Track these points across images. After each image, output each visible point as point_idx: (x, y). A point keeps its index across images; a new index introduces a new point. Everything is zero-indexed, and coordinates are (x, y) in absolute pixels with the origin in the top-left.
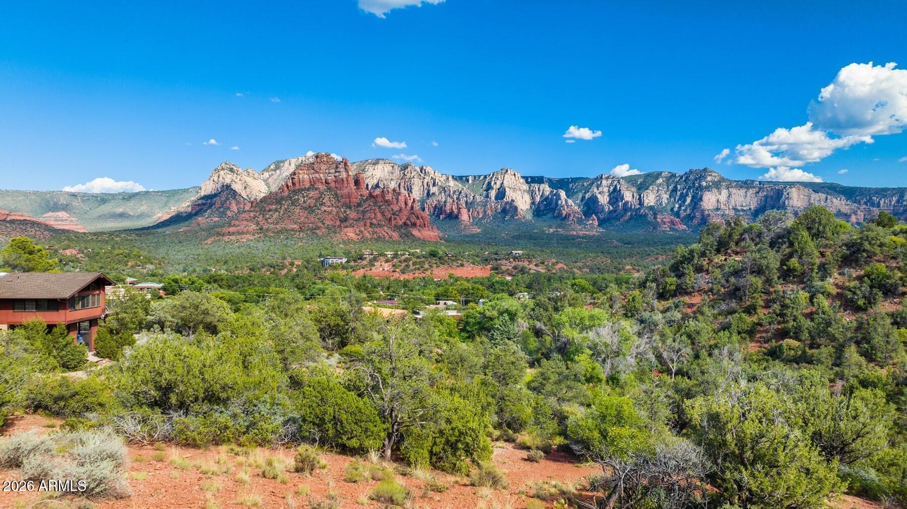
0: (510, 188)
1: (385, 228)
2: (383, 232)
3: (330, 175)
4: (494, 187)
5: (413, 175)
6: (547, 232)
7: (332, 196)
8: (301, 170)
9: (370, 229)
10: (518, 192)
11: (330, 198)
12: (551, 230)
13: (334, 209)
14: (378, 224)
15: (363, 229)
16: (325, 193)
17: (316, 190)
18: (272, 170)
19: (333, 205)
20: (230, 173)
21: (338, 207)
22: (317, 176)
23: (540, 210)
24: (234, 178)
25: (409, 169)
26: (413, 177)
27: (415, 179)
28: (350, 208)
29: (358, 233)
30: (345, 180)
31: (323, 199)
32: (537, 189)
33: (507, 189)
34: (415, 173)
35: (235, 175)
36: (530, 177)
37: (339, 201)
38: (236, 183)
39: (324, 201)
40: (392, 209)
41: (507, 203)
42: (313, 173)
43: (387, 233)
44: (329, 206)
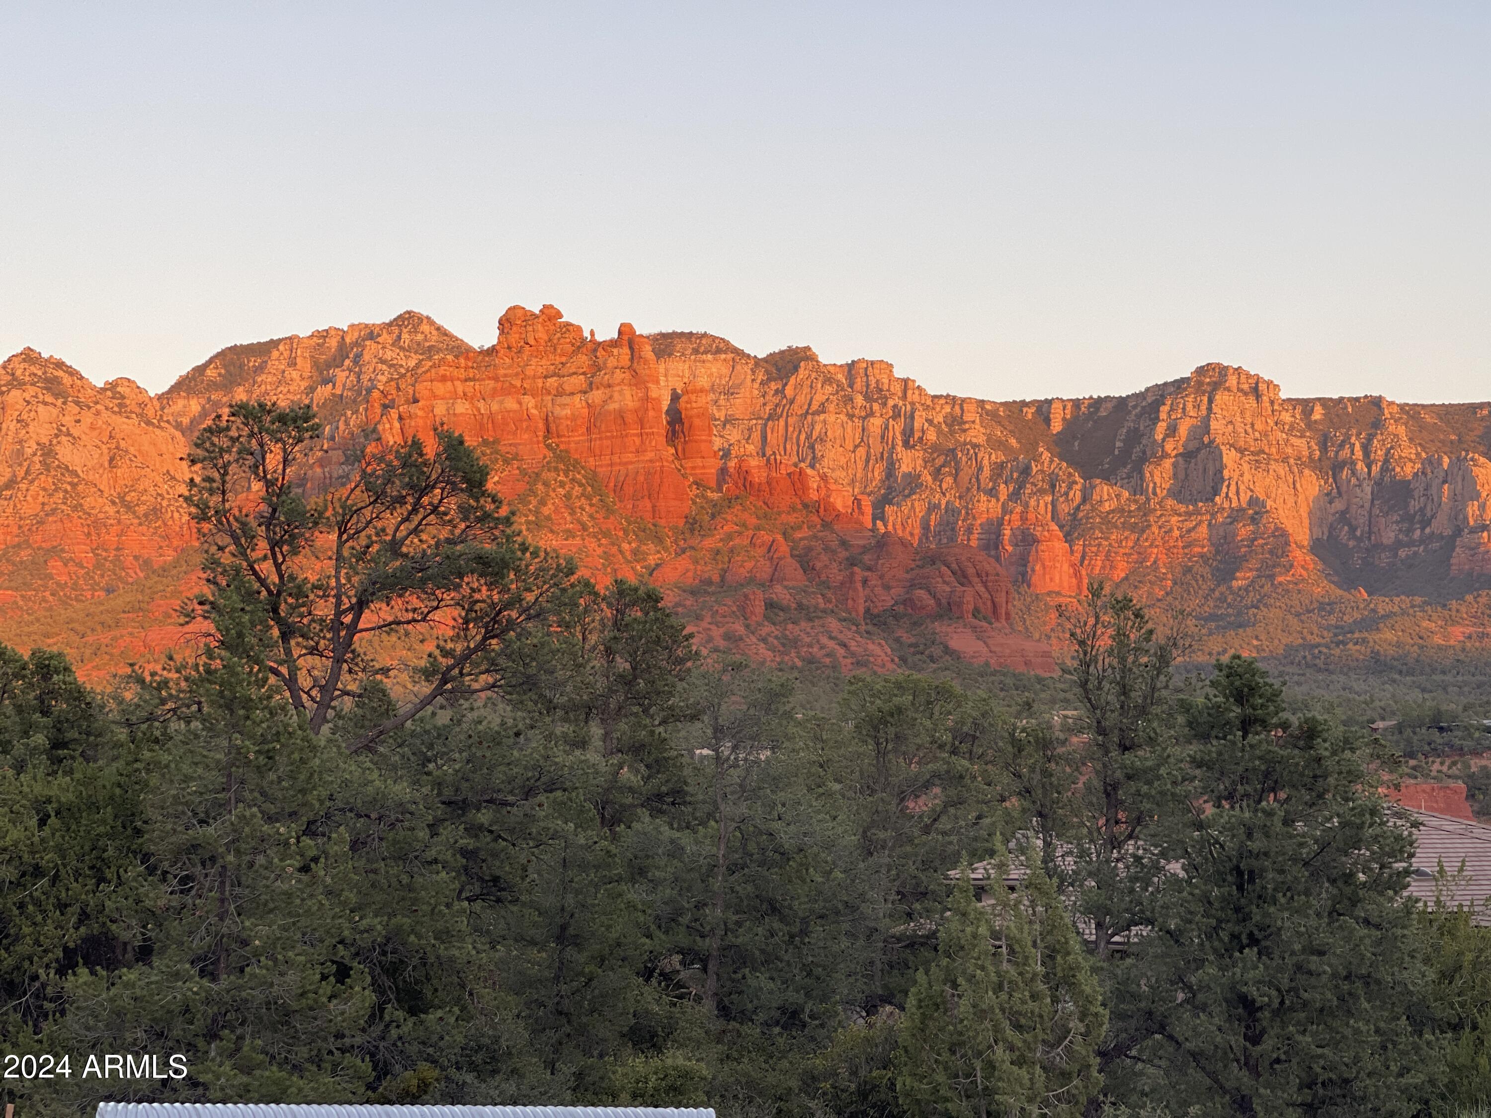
0: (1241, 451)
1: (833, 624)
2: (824, 640)
3: (566, 400)
4: (1169, 447)
5: (819, 398)
6: (1438, 640)
7: (577, 490)
8: (444, 379)
9: (767, 628)
10: (1273, 465)
11: (568, 496)
12: (1458, 633)
13: (592, 544)
14: (800, 607)
15: (739, 628)
16: (546, 475)
17: (506, 462)
18: (213, 386)
19: (584, 528)
20: (49, 399)
21: (606, 534)
22: (510, 404)
23: (1379, 546)
24: (68, 420)
25: (802, 373)
26: (822, 410)
27: (831, 418)
28: (659, 540)
29: (722, 644)
30: (630, 418)
31: (542, 502)
32: (1359, 453)
33: (1229, 457)
34: (829, 389)
35: (72, 408)
36: (1323, 401)
37: (610, 511)
38: (75, 440)
39: (546, 511)
40: (844, 543)
41: (1237, 515)
42: (494, 393)
43: (844, 645)
44: (570, 534)
